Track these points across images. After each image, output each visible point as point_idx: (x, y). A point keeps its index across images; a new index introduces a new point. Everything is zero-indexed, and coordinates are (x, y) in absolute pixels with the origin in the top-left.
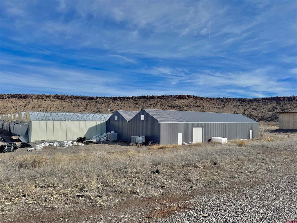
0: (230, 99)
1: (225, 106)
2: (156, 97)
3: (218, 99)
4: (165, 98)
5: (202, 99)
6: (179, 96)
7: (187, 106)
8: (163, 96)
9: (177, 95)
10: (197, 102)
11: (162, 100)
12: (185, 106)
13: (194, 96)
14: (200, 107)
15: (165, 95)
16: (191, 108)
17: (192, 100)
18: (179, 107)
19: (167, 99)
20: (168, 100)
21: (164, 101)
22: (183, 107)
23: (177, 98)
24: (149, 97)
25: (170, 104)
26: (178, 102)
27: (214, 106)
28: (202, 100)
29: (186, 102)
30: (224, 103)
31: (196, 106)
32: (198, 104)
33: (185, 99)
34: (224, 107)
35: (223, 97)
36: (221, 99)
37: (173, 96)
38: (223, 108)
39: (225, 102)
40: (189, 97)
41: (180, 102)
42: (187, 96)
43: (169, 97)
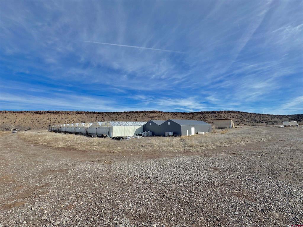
0: (178, 113)
1: (176, 117)
2: (139, 112)
3: (172, 113)
5: (164, 113)
7: (157, 117)
8: (143, 111)
11: (142, 114)
13: (160, 111)
14: (163, 117)
16: (159, 118)
17: (159, 113)
21: (144, 114)
22: (154, 117)
24: (134, 112)
25: (147, 116)
27: (170, 117)
29: (156, 115)
30: (175, 115)
31: (161, 117)
32: (162, 115)
33: (155, 113)
36: (174, 113)
37: (148, 111)
40: (157, 112)
41: (152, 115)
43: (146, 112)
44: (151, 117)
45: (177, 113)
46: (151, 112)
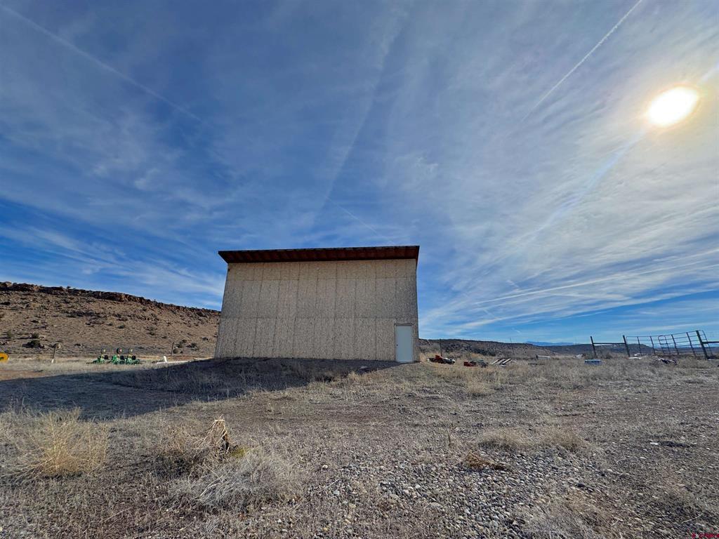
0: (213, 311)
1: (202, 323)
2: (35, 289)
3: (192, 309)
4: (62, 294)
5: (159, 305)
6: (106, 293)
7: (119, 316)
8: (61, 289)
9: (99, 292)
10: (145, 310)
11: (50, 297)
12: (114, 315)
13: (141, 299)
14: (148, 319)
15: (65, 287)
16: (126, 320)
17: (134, 305)
18: (93, 317)
19: (69, 296)
20: (70, 298)
21: (58, 299)
22: (105, 317)
23: (98, 298)
24: (8, 286)
25: (73, 307)
26: (95, 307)
27: (181, 321)
28: (160, 308)
29: (118, 308)
30: (201, 318)
31: (141, 318)
32: (147, 314)
33: (120, 301)
34: (200, 325)
35: (201, 308)
36: (199, 310)
37: (88, 292)
38: (197, 325)
39: (204, 316)
40: (130, 298)
41: (104, 306)
42: (126, 296)
43: (75, 292)
44: (91, 314)
45: (209, 311)
46: (98, 297)
